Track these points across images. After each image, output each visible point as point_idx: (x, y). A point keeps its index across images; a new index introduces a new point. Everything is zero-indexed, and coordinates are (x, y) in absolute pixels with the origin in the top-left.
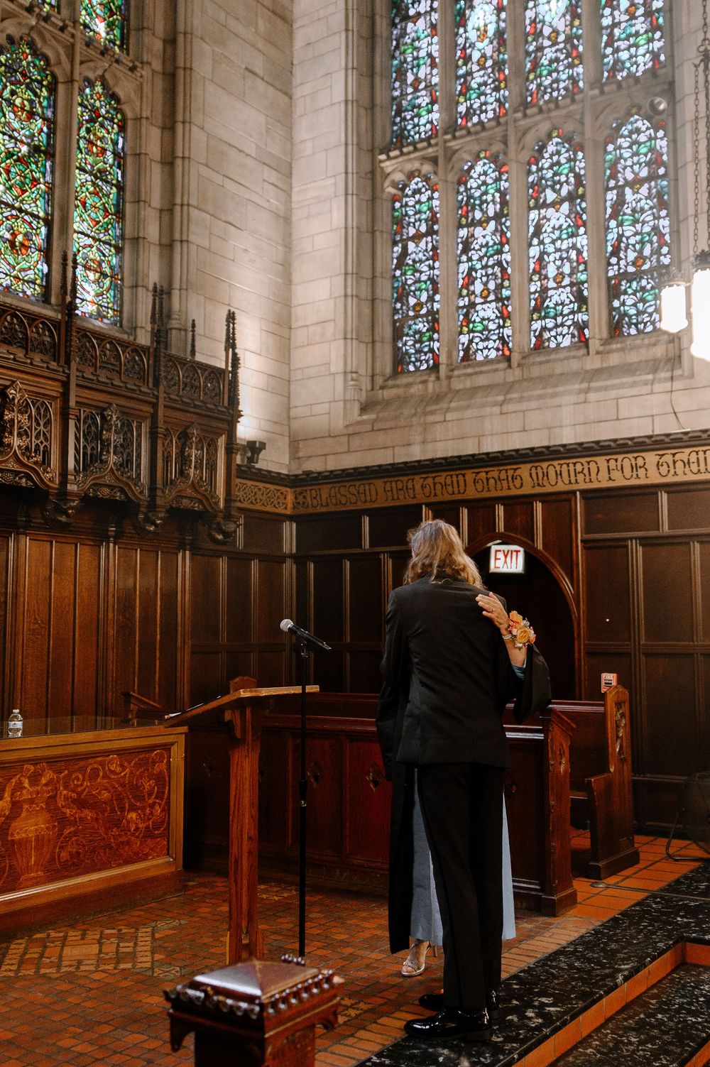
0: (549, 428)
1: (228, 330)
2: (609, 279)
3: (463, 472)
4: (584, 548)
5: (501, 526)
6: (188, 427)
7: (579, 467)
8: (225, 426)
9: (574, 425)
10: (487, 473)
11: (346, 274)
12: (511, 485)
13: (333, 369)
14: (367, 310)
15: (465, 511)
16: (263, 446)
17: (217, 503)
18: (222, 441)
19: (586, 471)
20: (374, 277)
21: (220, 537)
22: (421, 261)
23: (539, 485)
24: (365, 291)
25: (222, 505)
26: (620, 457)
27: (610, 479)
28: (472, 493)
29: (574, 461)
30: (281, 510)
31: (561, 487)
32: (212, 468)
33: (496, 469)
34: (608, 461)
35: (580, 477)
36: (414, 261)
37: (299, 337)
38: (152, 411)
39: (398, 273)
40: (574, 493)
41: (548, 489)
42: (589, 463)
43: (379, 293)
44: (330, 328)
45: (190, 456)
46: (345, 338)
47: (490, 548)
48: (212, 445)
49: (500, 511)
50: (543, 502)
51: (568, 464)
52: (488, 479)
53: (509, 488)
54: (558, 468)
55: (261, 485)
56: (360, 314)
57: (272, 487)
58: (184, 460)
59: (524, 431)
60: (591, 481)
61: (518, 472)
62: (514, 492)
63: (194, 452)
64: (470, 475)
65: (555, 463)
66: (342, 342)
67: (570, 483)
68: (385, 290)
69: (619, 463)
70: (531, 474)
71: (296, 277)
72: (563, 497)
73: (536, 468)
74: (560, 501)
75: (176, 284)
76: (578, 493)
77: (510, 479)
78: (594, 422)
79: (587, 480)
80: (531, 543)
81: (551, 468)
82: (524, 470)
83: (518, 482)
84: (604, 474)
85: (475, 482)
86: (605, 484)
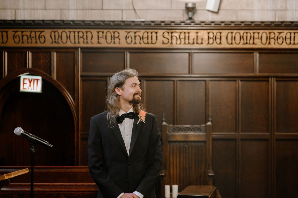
0: (61, 10)
3: (6, 30)
4: (82, 80)
5: (30, 65)
7: (81, 34)
9: (77, 9)
10: (22, 32)
12: (38, 41)
15: (6, 54)
19: (85, 37)
23: (55, 42)
26: (105, 31)
27: (99, 42)
28: (11, 43)
29: (78, 30)
31: (69, 44)
33: (29, 30)
34: (98, 32)
35: (81, 40)
40: (77, 48)
41: (61, 45)
42: (87, 32)
47: (20, 77)
49: (30, 55)
50: (57, 52)
51: (74, 32)
52: (23, 36)
53: (36, 42)
54: (68, 34)
59: (45, 9)
60: (87, 43)
61: (43, 34)
62: (39, 45)
64: (11, 32)
65: (67, 30)
67: (75, 42)
69: (104, 34)
70: (51, 36)
72: (71, 50)
73: (55, 32)
74: (67, 52)
76: (79, 49)
77: (37, 37)
78: (88, 9)
79: (85, 42)
80: (50, 76)
81: (64, 33)
82: (47, 33)
83: (42, 40)
84: (95, 39)
85: (14, 37)
86: (96, 45)
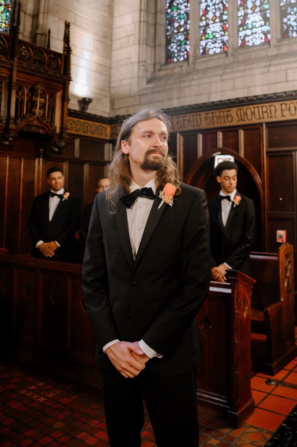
0: (248, 88)
1: (65, 32)
2: (281, 7)
3: (199, 113)
4: (268, 156)
5: (220, 144)
6: (35, 85)
7: (265, 109)
8: (61, 86)
9: (262, 85)
10: (212, 113)
11: (141, 10)
12: (226, 120)
13: (133, 60)
14: (152, 30)
15: (201, 136)
16: (90, 100)
17: (55, 130)
18: (59, 95)
19: (269, 111)
20: (156, 13)
21: (57, 150)
22: (181, 4)
23: (242, 120)
24: (151, 20)
25: (58, 131)
26: (288, 102)
27: (283, 115)
28: (204, 125)
29: (262, 105)
30: (103, 137)
31: (255, 121)
32: (52, 109)
33: (217, 111)
34: (281, 105)
35: (265, 115)
36: (178, 4)
37: (116, 44)
38: (9, 73)
39: (169, 11)
40: (261, 124)
41: (247, 122)
42: (270, 106)
43: (158, 21)
44: (132, 39)
45: (36, 101)
46: (139, 44)
47: (214, 156)
48: (53, 97)
49: (220, 135)
50: (244, 130)
51: (258, 108)
52: (213, 117)
53: (225, 122)
54: (253, 110)
55: (90, 122)
56: (148, 32)
57: (97, 124)
58: (32, 104)
59: (234, 89)
60: (271, 117)
61: (230, 113)
62: (228, 124)
63: (39, 99)
64: (203, 115)
65: (251, 107)
66: (137, 46)
67: (260, 118)
68: (162, 19)
69: (288, 106)
70: (237, 114)
71: (116, 14)
72: (257, 126)
73: (240, 110)
74: (253, 129)
75: (42, 10)
76: (264, 125)
77: (225, 117)
78: (273, 83)
79: (269, 116)
80: (237, 154)
81: (249, 110)
82: (234, 111)
83: (230, 119)
84: (279, 113)
85: (206, 119)
86: (280, 119)
